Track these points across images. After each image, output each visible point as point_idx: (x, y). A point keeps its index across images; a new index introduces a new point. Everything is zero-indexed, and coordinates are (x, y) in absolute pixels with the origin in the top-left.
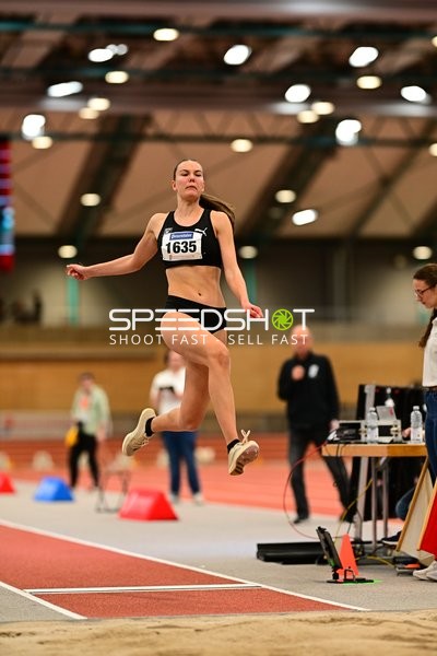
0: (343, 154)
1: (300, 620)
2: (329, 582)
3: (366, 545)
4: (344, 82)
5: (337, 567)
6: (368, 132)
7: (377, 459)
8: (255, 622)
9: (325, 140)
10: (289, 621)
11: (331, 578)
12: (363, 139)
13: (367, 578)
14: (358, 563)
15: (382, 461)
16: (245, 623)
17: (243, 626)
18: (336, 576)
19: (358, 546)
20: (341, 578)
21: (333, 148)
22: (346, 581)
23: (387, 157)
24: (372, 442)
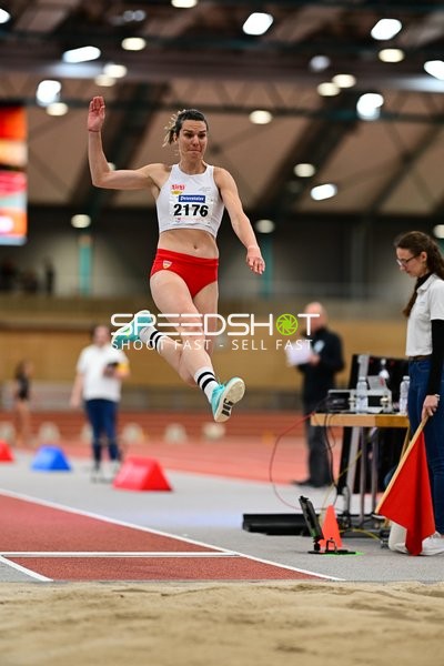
0: (364, 129)
1: (270, 588)
2: (310, 553)
3: (352, 518)
4: (367, 54)
5: (318, 537)
6: (390, 107)
7: (367, 430)
8: (224, 588)
9: (345, 114)
10: (258, 588)
11: (312, 549)
12: (385, 114)
13: (349, 550)
14: (342, 536)
15: (372, 432)
16: (213, 589)
17: (211, 592)
18: (317, 547)
19: (345, 518)
20: (323, 549)
21: (354, 122)
22: (328, 552)
23: (409, 133)
24: (361, 412)
